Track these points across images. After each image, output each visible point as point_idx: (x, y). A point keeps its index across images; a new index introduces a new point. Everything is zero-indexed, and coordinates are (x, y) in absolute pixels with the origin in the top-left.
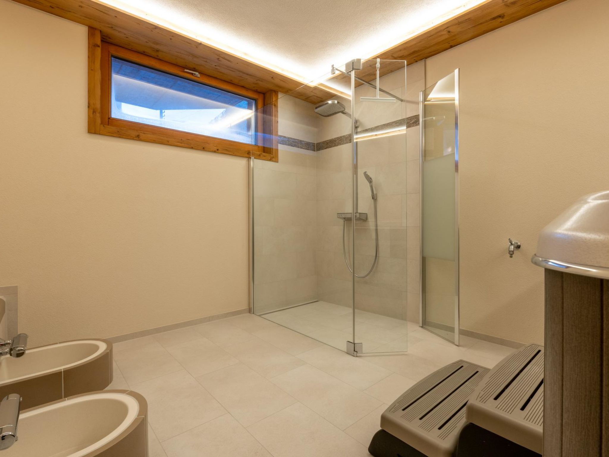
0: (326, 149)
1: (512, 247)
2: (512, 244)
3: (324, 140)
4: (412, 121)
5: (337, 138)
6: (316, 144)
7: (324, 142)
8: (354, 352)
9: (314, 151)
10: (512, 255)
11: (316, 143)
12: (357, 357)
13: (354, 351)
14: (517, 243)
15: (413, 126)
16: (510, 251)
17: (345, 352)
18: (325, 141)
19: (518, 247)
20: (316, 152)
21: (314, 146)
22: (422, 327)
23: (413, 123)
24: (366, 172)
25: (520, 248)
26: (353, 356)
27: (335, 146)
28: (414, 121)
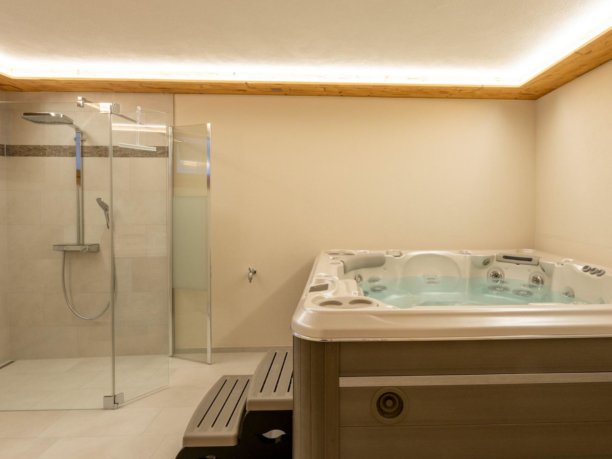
0: (26, 156)
1: (251, 274)
2: (251, 272)
3: (24, 144)
4: (159, 152)
5: (49, 146)
6: (5, 146)
7: (22, 147)
8: (115, 405)
9: (4, 155)
10: (251, 280)
11: (5, 144)
12: (118, 408)
13: (115, 403)
14: (253, 270)
15: (160, 157)
16: (249, 278)
17: (101, 409)
18: (25, 146)
19: (255, 272)
20: (5, 157)
21: (3, 149)
22: (171, 356)
23: (160, 154)
24: (101, 199)
25: (256, 273)
26: (112, 409)
27: (44, 155)
28: (161, 152)
